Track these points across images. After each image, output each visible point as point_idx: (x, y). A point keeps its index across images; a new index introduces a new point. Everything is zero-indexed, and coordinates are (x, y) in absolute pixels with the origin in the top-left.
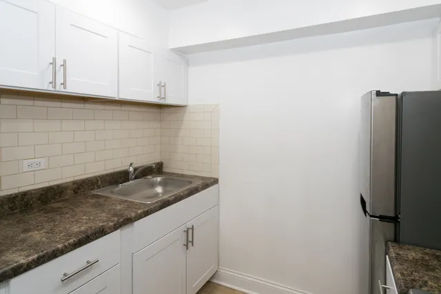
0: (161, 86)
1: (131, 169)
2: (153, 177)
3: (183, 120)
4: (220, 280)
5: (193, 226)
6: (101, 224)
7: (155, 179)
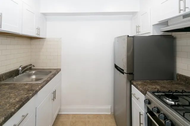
0: (38, 29)
1: (20, 68)
2: (30, 71)
3: (43, 45)
4: (61, 112)
5: (55, 90)
6: (26, 96)
7: (31, 72)
